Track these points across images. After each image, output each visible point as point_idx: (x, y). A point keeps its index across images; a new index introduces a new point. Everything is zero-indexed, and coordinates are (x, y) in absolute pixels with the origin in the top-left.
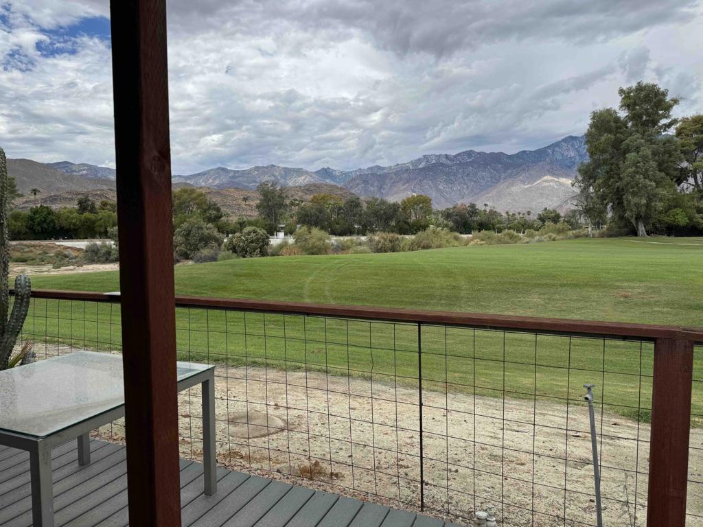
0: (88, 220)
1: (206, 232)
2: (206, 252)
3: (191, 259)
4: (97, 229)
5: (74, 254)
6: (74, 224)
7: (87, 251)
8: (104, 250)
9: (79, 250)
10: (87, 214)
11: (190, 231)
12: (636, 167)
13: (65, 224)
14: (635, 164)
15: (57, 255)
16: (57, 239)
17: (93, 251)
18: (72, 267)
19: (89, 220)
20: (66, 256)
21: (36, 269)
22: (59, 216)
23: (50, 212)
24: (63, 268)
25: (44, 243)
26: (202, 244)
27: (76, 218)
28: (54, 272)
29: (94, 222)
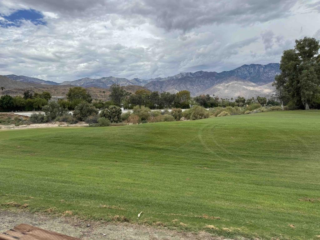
0: (29, 102)
1: (90, 108)
2: (91, 118)
3: (83, 121)
4: (34, 106)
5: (24, 119)
6: (23, 104)
7: (31, 117)
8: (40, 117)
9: (27, 117)
10: (29, 99)
11: (82, 108)
12: (308, 77)
13: (19, 104)
14: (307, 76)
15: (16, 119)
16: (14, 111)
17: (35, 117)
18: (25, 125)
19: (31, 102)
20: (20, 120)
21: (6, 126)
22: (15, 100)
23: (11, 98)
24: (20, 126)
25: (8, 113)
26: (88, 114)
27: (24, 101)
28: (17, 128)
29: (33, 103)
